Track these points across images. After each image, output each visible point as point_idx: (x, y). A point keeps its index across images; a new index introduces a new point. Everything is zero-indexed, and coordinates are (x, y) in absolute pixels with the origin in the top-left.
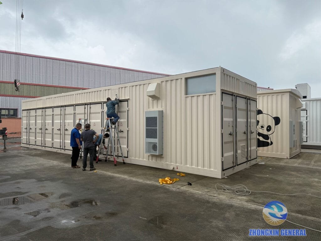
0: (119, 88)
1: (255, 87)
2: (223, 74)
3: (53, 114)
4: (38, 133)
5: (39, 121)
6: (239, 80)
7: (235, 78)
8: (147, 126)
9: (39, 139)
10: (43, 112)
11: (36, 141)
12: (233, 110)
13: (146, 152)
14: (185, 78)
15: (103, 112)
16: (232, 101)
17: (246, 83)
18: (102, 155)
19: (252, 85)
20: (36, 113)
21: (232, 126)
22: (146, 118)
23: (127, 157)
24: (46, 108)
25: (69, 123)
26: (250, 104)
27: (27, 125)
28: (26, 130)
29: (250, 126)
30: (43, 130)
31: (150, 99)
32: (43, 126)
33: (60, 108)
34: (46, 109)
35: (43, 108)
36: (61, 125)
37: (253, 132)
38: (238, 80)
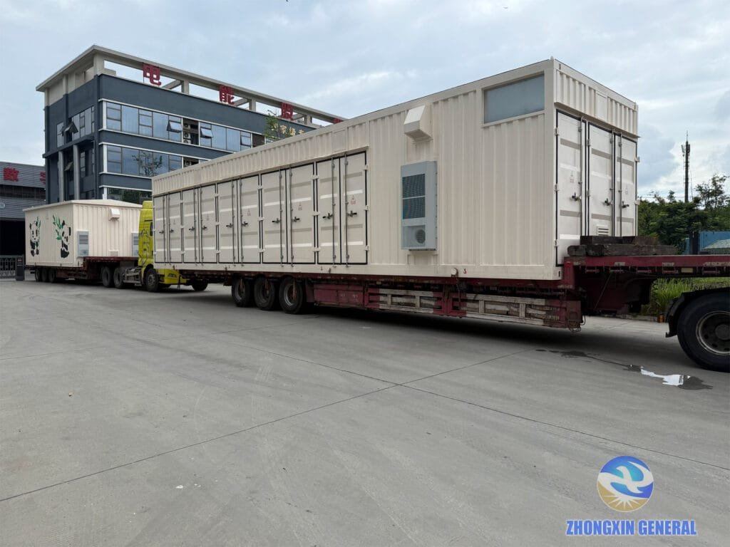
0: (348, 128)
1: (633, 111)
2: (558, 73)
3: (217, 198)
4: (187, 238)
5: (189, 215)
6: (595, 91)
7: (585, 86)
8: (404, 195)
9: (189, 249)
10: (196, 196)
11: (183, 255)
12: (581, 150)
13: (404, 246)
14: (482, 89)
15: (317, 179)
16: (580, 131)
17: (612, 100)
18: (316, 264)
19: (625, 107)
20: (182, 198)
21: (579, 183)
22: (404, 179)
23: (366, 263)
24: (202, 186)
25: (249, 210)
26: (620, 145)
27: (164, 225)
28: (163, 235)
29: (620, 192)
30: (199, 229)
31: (411, 140)
32: (197, 223)
33: (230, 183)
34: (203, 188)
35: (195, 188)
36: (233, 217)
37: (628, 206)
38: (593, 91)
